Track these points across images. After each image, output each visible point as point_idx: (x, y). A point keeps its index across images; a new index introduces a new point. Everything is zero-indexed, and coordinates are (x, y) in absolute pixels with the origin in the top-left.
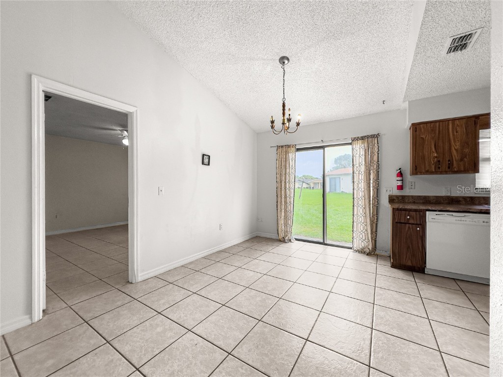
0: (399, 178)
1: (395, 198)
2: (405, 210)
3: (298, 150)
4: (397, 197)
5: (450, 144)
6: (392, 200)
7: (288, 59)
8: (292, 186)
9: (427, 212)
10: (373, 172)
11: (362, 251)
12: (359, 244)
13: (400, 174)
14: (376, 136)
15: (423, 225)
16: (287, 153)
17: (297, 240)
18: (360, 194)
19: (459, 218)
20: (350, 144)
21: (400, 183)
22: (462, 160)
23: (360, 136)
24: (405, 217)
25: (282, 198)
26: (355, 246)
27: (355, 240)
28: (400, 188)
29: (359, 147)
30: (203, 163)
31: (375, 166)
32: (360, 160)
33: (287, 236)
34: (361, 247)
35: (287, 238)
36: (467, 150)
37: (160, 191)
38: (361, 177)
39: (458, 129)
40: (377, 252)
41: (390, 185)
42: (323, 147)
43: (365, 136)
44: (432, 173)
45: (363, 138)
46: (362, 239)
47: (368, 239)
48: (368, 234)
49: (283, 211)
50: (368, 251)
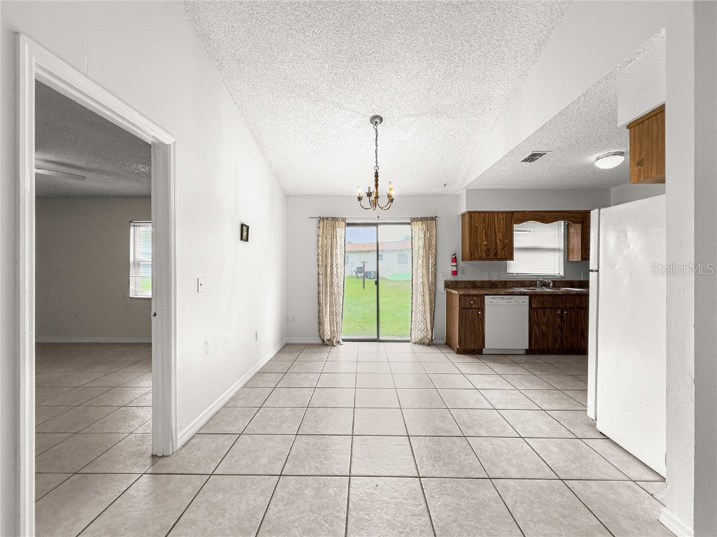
0: (454, 264)
1: (450, 283)
2: (469, 295)
3: (349, 225)
4: (452, 282)
5: (495, 234)
6: (448, 285)
7: (381, 120)
8: (341, 271)
9: (486, 297)
10: (432, 257)
11: (421, 343)
12: (417, 335)
13: (455, 260)
14: (434, 219)
15: (482, 309)
16: (334, 228)
17: (344, 340)
18: (419, 280)
19: (507, 301)
20: (409, 224)
21: (454, 269)
22: (503, 249)
23: (419, 216)
24: (470, 302)
25: (327, 287)
26: (413, 338)
27: (413, 332)
28: (455, 273)
29: (418, 229)
30: (242, 239)
31: (434, 251)
32: (419, 243)
33: (334, 337)
34: (419, 338)
35: (334, 340)
36: (506, 241)
37: (199, 284)
38: (419, 262)
39: (501, 222)
40: (434, 342)
41: (446, 271)
42: (376, 225)
43: (424, 218)
44: (483, 259)
45: (422, 219)
46: (420, 329)
47: (427, 329)
48: (426, 323)
49: (328, 304)
50: (427, 341)
